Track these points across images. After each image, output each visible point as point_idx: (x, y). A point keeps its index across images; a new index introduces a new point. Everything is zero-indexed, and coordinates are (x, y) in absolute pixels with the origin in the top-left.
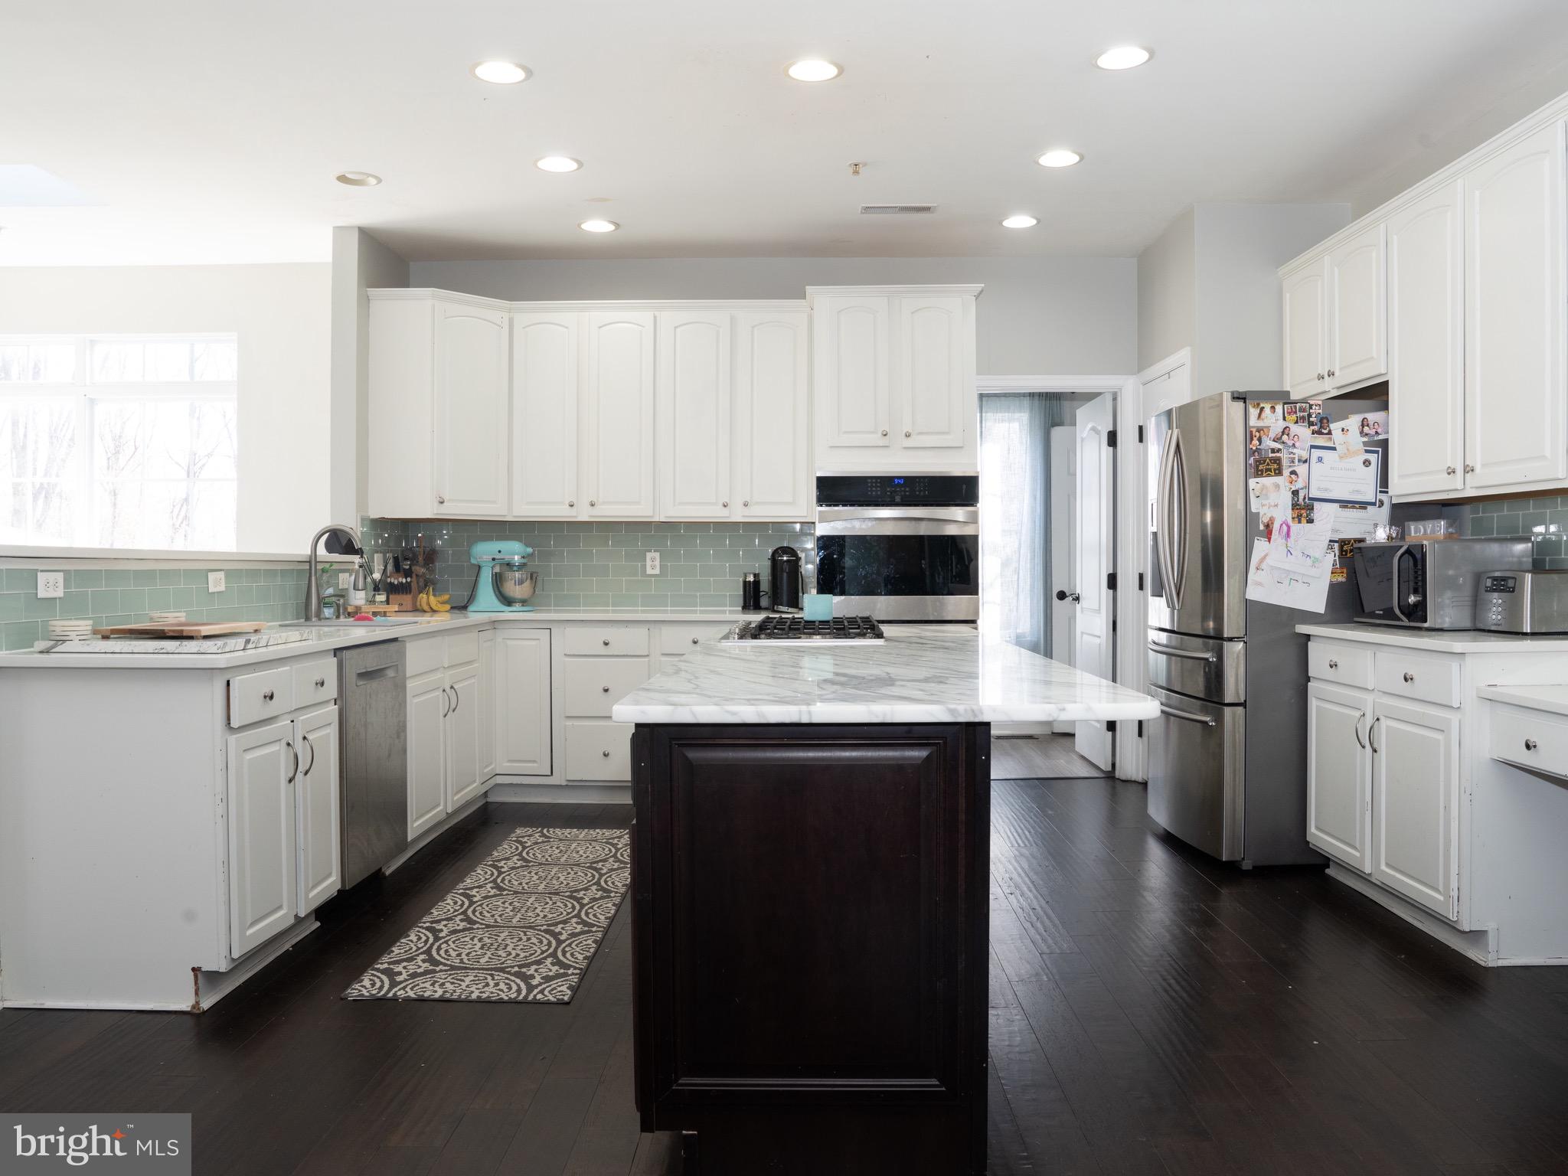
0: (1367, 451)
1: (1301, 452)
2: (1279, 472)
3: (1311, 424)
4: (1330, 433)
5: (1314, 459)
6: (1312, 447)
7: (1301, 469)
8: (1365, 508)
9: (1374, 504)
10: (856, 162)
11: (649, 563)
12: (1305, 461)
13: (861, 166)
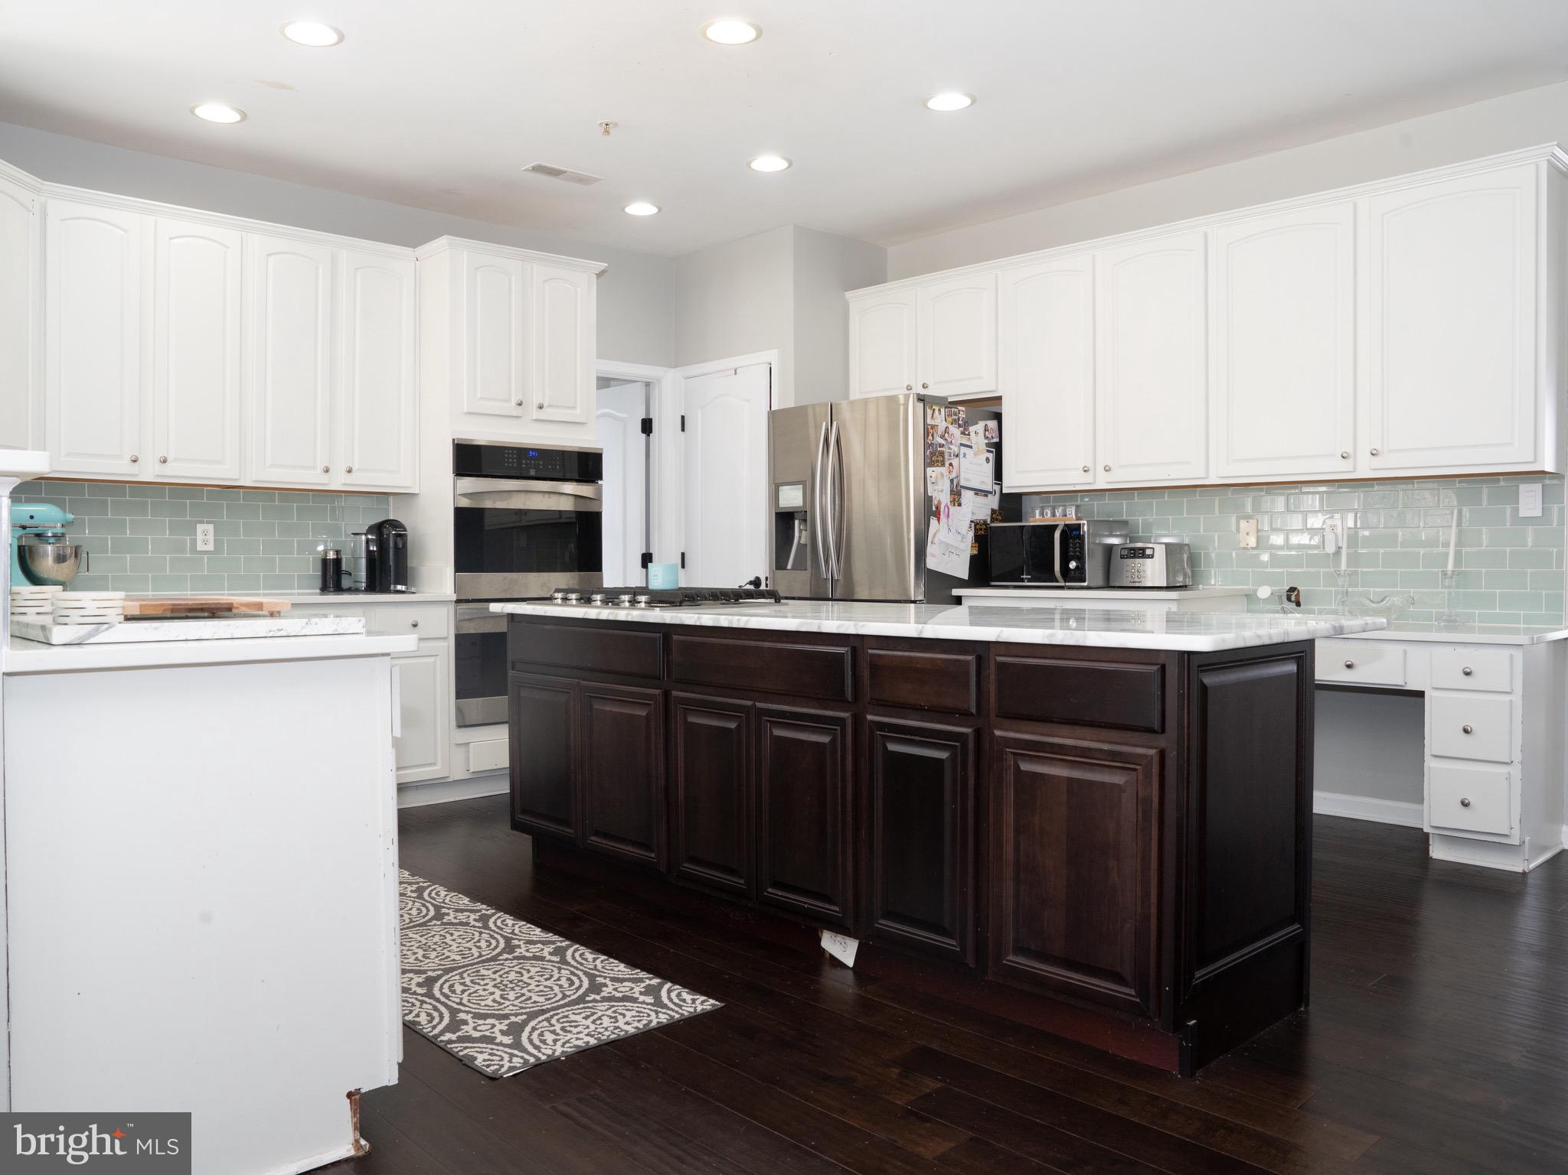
0: (988, 451)
1: (955, 449)
2: (943, 465)
3: (960, 426)
4: (969, 435)
5: (961, 455)
6: (962, 445)
7: (955, 462)
8: (986, 496)
9: (991, 493)
10: (606, 121)
11: (200, 537)
12: (957, 456)
13: (611, 126)
